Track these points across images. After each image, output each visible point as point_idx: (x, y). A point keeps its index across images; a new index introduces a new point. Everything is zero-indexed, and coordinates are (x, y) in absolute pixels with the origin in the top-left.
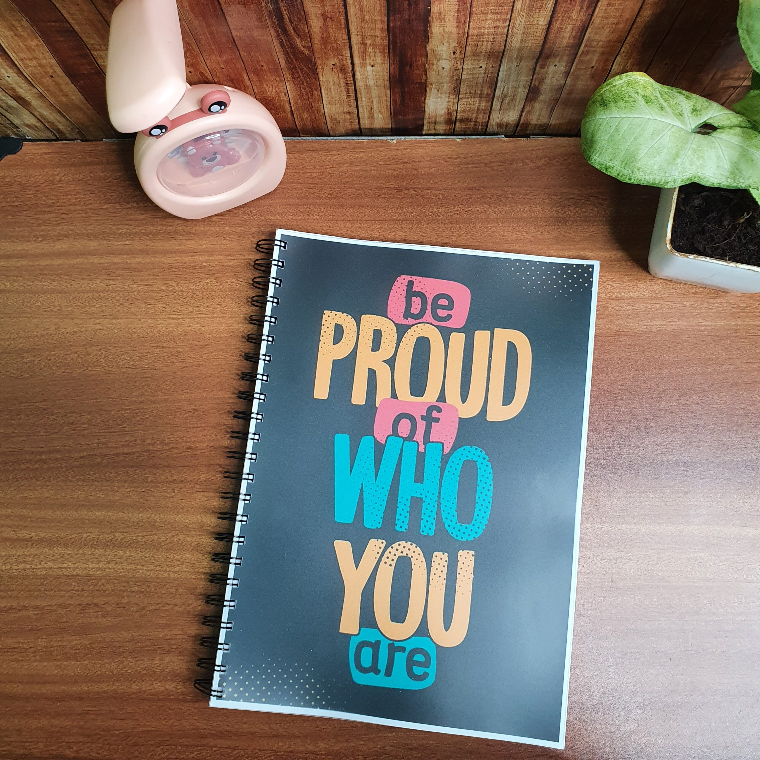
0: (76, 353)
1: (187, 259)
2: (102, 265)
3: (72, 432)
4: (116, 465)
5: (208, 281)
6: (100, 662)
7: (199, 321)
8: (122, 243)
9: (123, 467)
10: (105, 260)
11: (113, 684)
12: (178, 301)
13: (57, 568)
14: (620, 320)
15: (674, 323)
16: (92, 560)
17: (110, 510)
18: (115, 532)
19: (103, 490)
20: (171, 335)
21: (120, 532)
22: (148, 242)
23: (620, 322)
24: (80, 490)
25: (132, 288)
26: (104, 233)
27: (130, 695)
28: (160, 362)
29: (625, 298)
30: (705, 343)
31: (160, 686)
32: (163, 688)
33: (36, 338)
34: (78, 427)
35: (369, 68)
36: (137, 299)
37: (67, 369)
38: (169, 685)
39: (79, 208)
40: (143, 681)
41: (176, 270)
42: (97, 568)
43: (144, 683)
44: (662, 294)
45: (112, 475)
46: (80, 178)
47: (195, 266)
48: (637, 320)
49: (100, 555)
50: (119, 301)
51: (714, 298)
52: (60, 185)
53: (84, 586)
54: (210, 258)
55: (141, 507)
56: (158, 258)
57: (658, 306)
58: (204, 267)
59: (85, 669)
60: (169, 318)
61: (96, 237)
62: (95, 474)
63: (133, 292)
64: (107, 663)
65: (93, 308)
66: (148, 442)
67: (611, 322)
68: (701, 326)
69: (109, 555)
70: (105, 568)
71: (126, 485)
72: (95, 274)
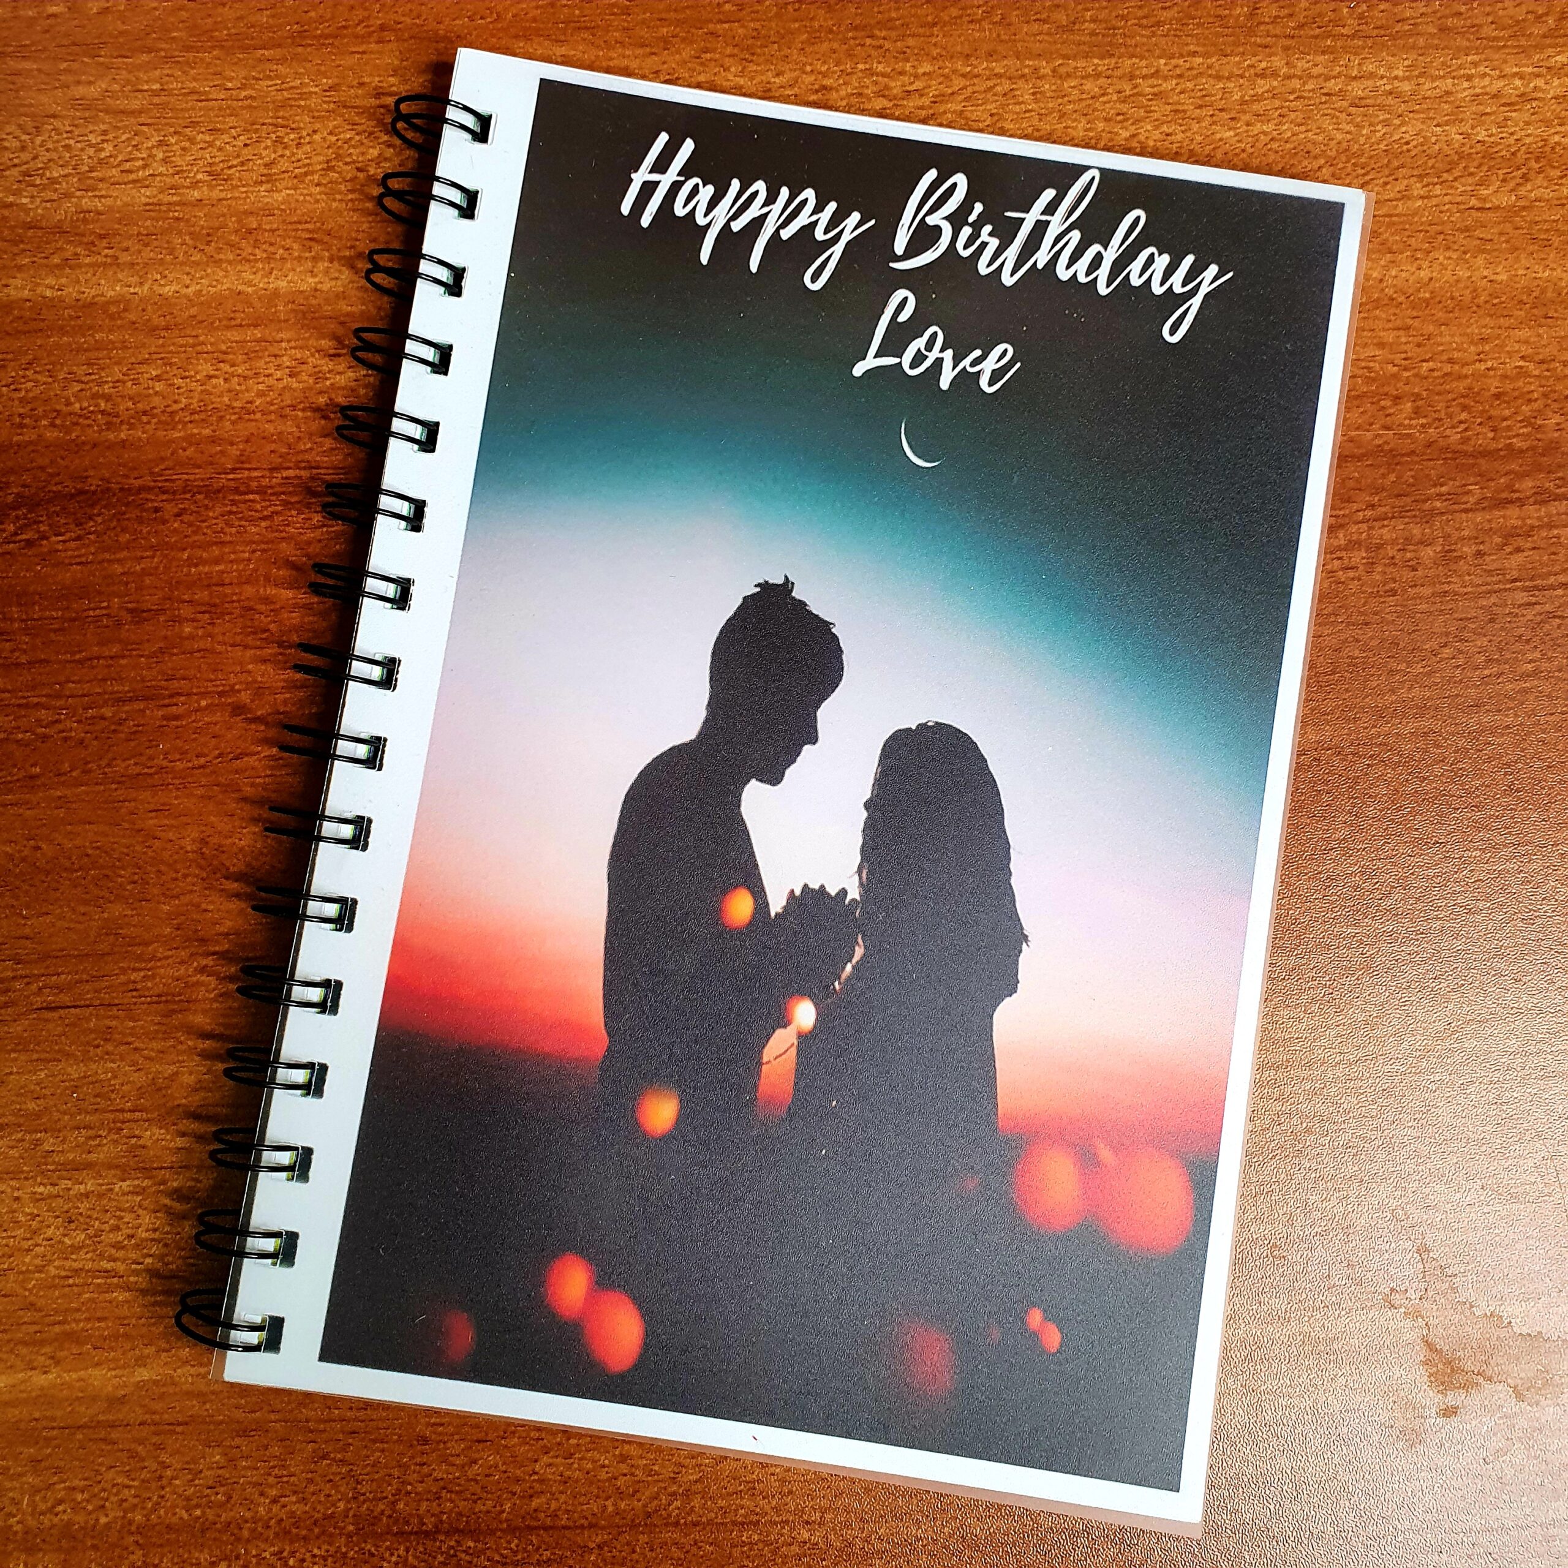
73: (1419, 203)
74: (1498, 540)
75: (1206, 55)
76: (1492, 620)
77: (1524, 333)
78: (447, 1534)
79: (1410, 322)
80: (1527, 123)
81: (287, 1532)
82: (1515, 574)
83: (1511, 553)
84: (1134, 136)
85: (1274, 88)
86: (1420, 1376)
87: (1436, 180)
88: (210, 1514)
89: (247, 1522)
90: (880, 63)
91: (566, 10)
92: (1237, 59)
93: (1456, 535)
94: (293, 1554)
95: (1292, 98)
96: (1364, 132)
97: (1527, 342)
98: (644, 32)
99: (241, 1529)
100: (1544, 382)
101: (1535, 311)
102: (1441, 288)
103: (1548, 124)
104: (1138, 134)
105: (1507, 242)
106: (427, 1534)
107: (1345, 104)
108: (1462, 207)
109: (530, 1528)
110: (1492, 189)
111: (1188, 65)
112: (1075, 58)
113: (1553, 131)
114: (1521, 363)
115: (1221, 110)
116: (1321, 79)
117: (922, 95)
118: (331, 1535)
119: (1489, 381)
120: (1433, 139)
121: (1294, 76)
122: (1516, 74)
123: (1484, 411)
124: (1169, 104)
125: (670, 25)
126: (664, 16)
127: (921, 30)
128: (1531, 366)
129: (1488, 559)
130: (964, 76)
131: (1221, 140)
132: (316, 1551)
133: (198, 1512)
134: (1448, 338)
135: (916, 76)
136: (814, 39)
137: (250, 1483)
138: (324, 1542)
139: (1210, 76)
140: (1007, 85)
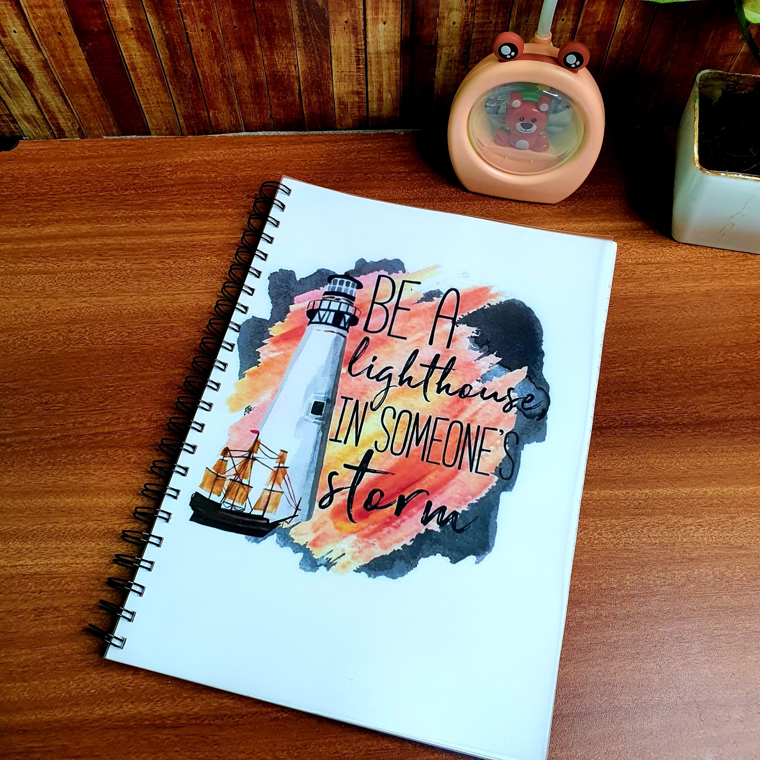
0: (57, 331)
1: (186, 239)
2: (93, 247)
3: (45, 412)
4: (94, 445)
5: (208, 258)
6: (55, 681)
7: (197, 296)
8: (117, 226)
9: (102, 447)
10: (97, 242)
11: (69, 711)
12: (175, 278)
13: (11, 567)
14: (650, 283)
15: (707, 285)
16: (56, 554)
17: (84, 495)
18: (88, 520)
19: (77, 474)
20: (166, 311)
21: (93, 521)
22: (145, 225)
23: (650, 284)
24: (48, 474)
25: (124, 267)
26: (98, 217)
27: (92, 723)
28: (152, 337)
29: (652, 262)
30: (743, 301)
31: (131, 708)
32: (135, 711)
33: (13, 318)
34: (53, 407)
35: (381, 26)
36: (130, 277)
37: (45, 347)
38: (143, 707)
39: (74, 196)
40: (110, 703)
41: (174, 249)
42: (61, 564)
43: (110, 706)
44: (689, 259)
45: (88, 457)
46: (77, 170)
47: (194, 245)
48: (668, 282)
49: (67, 549)
50: (109, 279)
51: (743, 260)
52: (55, 176)
53: (42, 587)
54: (211, 237)
55: (120, 491)
56: (155, 238)
57: (687, 269)
58: (204, 245)
59: (35, 691)
60: (163, 294)
61: (89, 221)
62: (67, 456)
63: (126, 270)
64: (64, 682)
65: (80, 287)
66: (133, 419)
67: (642, 285)
68: (735, 286)
69: (78, 548)
70: (71, 564)
71: (104, 467)
72: (85, 255)
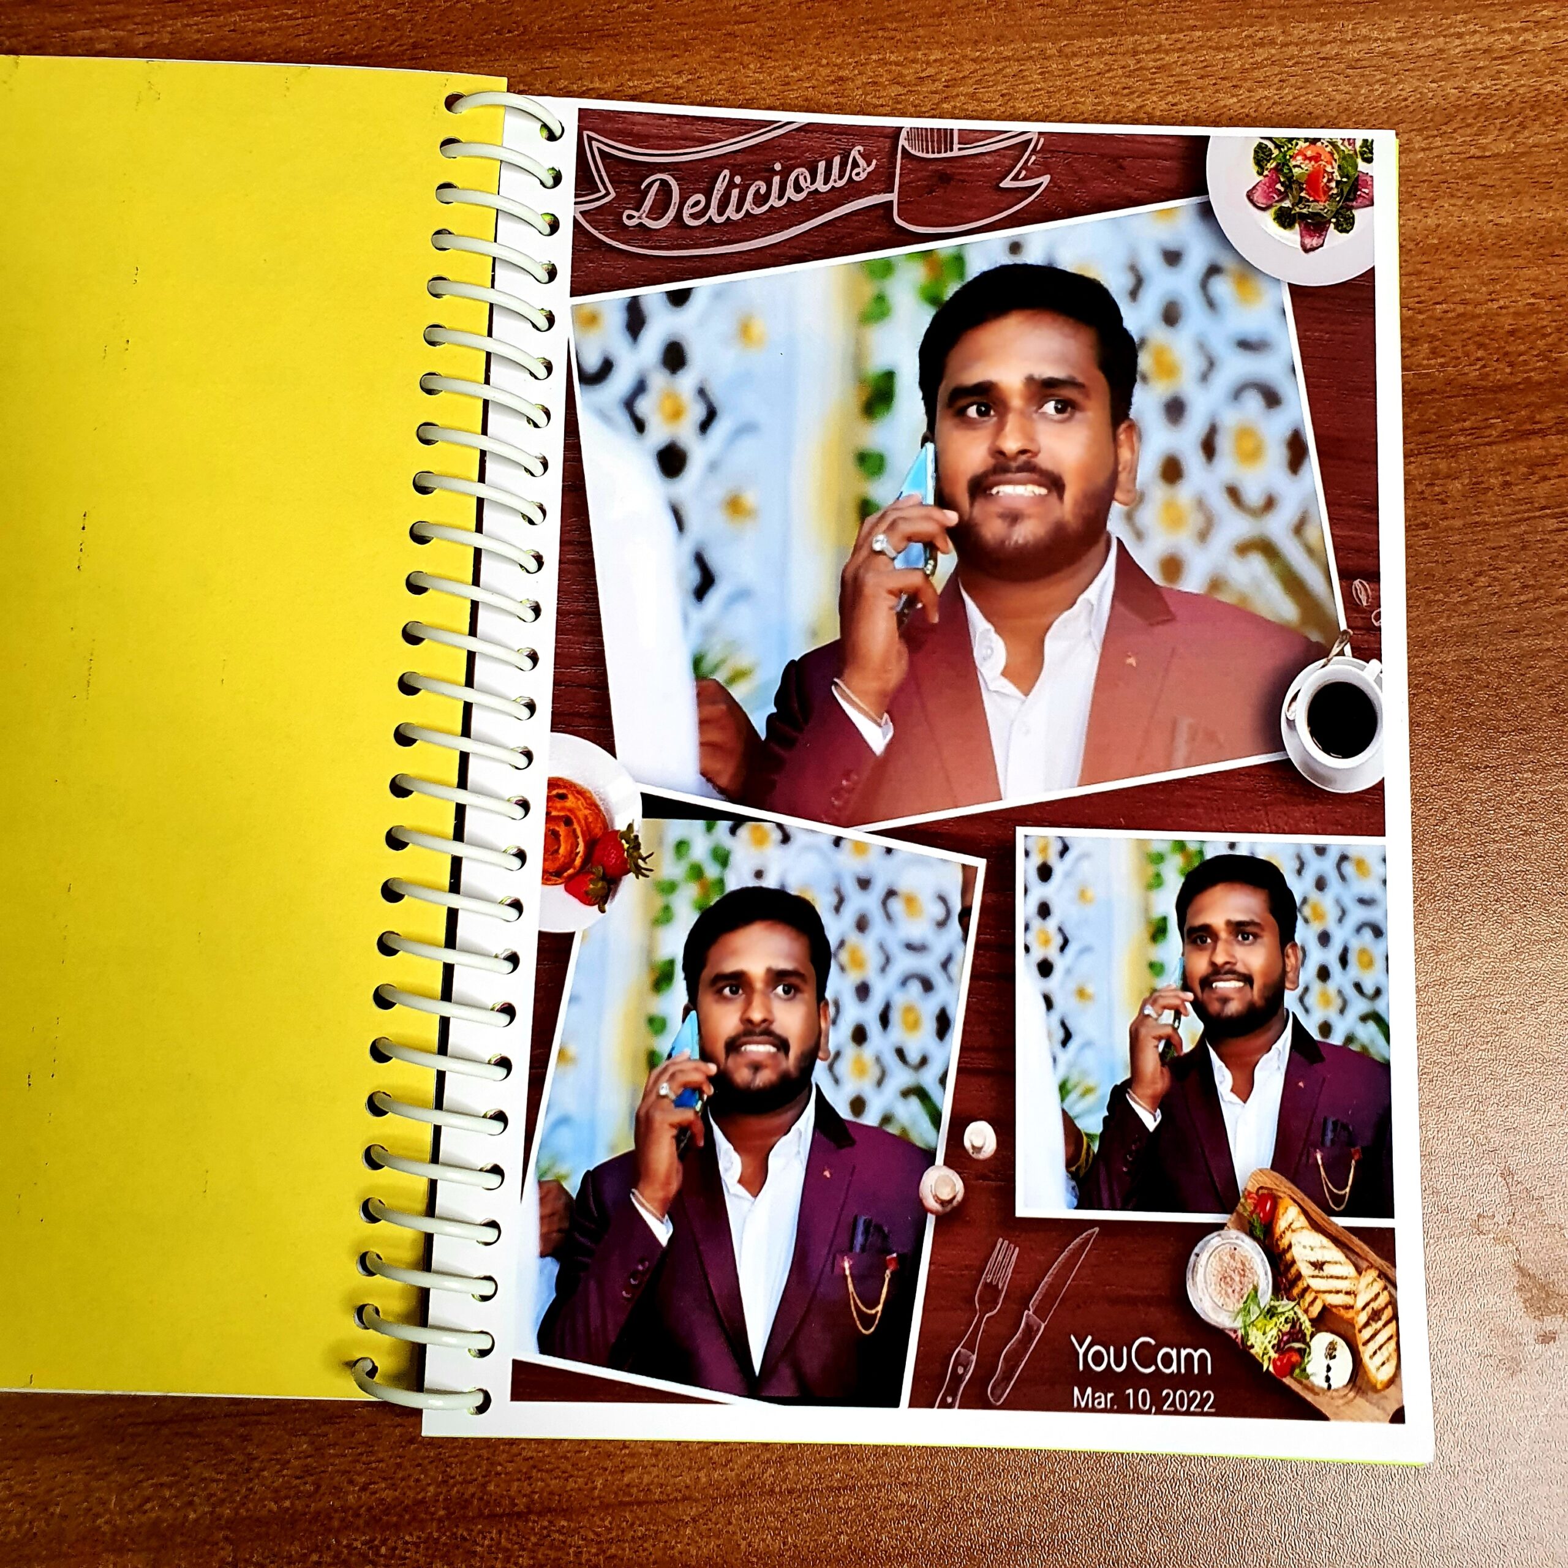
73: (1421, 155)
74: (1523, 469)
75: (1204, 29)
76: (1524, 548)
77: (1534, 272)
78: (540, 1514)
79: (1420, 267)
80: (1520, 75)
81: (376, 1520)
82: (1543, 502)
83: (1537, 482)
84: (1141, 107)
85: (1273, 56)
86: (1516, 1302)
87: (1435, 132)
88: (299, 1505)
89: (336, 1511)
90: (892, 52)
91: (589, 20)
92: (1235, 30)
93: (1481, 468)
94: (384, 1542)
95: (1290, 63)
96: (1363, 91)
97: (1536, 280)
98: (664, 36)
99: (331, 1518)
100: (1556, 317)
101: (1542, 250)
102: (1447, 233)
103: (1538, 73)
104: (1144, 106)
105: (1510, 186)
106: (519, 1515)
107: (1343, 66)
108: (1463, 156)
109: (622, 1503)
110: (1491, 137)
111: (1188, 39)
112: (1079, 38)
113: (1545, 80)
114: (1532, 300)
115: (1222, 79)
116: (1317, 45)
117: (934, 81)
118: (422, 1521)
119: (1503, 319)
120: (1430, 95)
121: (1291, 43)
122: (1504, 30)
123: (1499, 348)
124: (1172, 76)
125: (689, 29)
126: (683, 20)
127: (930, 21)
128: (1542, 302)
129: (1516, 489)
130: (974, 60)
131: (1225, 106)
132: (407, 1538)
133: (287, 1504)
134: (1459, 281)
135: (928, 63)
136: (828, 35)
137: (338, 1471)
138: (415, 1529)
139: (1210, 47)
140: (1016, 67)
